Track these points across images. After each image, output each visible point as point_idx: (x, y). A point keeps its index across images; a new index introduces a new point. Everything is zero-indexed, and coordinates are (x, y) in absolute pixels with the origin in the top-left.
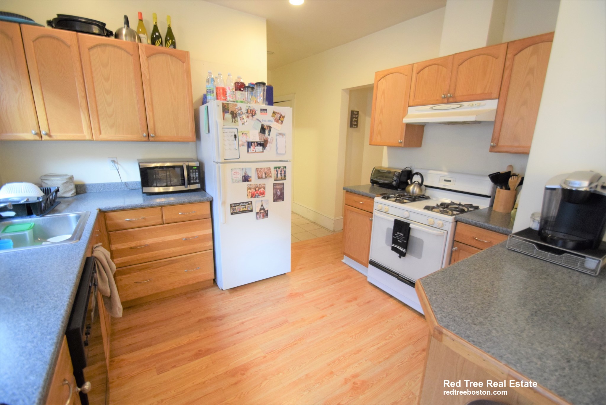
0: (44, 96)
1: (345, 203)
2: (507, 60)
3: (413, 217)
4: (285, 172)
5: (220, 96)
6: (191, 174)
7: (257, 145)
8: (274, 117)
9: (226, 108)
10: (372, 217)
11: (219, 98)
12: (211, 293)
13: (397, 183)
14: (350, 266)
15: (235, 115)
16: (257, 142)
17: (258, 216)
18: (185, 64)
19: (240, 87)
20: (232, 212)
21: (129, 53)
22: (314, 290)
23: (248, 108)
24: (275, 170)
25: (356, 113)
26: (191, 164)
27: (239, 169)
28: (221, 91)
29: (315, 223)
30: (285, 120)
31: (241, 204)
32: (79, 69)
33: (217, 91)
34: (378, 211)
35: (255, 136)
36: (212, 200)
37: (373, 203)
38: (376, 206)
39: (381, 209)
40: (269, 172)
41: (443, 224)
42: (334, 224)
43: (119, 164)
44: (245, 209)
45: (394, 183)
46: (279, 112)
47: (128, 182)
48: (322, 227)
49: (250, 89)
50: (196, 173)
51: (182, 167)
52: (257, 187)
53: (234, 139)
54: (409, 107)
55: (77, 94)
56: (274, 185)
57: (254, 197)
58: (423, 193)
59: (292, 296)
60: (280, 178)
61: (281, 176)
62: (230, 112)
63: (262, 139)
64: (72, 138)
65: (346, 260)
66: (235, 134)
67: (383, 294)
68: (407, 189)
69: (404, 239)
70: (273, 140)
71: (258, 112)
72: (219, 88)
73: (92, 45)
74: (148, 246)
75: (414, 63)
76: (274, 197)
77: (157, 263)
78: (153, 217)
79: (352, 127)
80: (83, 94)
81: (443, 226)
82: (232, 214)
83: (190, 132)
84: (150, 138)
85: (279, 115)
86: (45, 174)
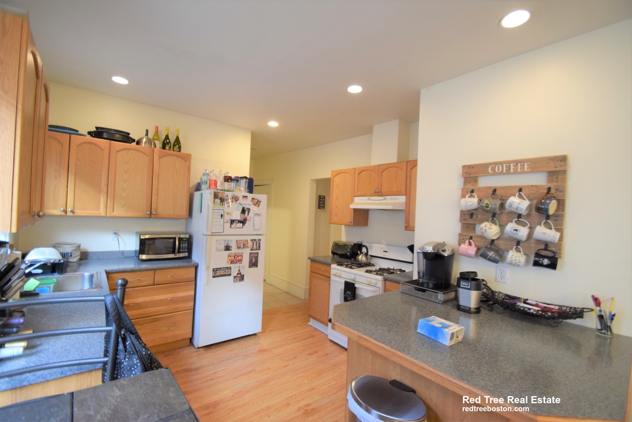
0: (76, 183)
1: (310, 271)
2: (407, 172)
3: (358, 279)
4: (259, 244)
5: (212, 186)
6: (182, 244)
7: (238, 223)
8: (253, 202)
9: (216, 196)
10: (330, 281)
11: (211, 187)
12: (187, 351)
13: (350, 254)
14: (315, 328)
15: (222, 200)
16: (238, 220)
17: (235, 280)
18: (187, 162)
19: (228, 179)
20: (213, 275)
21: (146, 155)
22: (281, 347)
23: (233, 195)
24: (252, 242)
25: (323, 197)
26: (182, 236)
27: (222, 241)
28: (213, 182)
29: (288, 293)
30: (261, 204)
31: (222, 269)
32: (107, 165)
33: (210, 182)
34: (334, 276)
35: (237, 215)
36: (197, 265)
37: (331, 269)
38: (333, 272)
39: (336, 274)
40: (247, 244)
41: (376, 283)
42: (304, 292)
43: (120, 236)
44: (224, 273)
45: (348, 254)
46: (257, 198)
47: (124, 251)
48: (294, 296)
49: (235, 181)
50: (185, 244)
51: (175, 238)
52: (236, 255)
53: (221, 217)
54: (355, 197)
55: (101, 183)
56: (250, 254)
57: (233, 263)
58: (369, 261)
59: (261, 351)
60: (256, 248)
61: (256, 247)
62: (219, 198)
63: (243, 217)
64: (90, 215)
65: (313, 323)
66: (222, 214)
67: (340, 348)
68: (357, 258)
69: (352, 297)
70: (251, 219)
71: (241, 198)
72: (212, 180)
73: (120, 149)
74: (138, 304)
75: (356, 167)
76: (249, 264)
77: (143, 320)
78: (147, 278)
79: (320, 208)
80: (106, 182)
81: (376, 284)
82: (214, 277)
83: (184, 211)
84: (151, 216)
85: (257, 201)
86: (57, 242)
